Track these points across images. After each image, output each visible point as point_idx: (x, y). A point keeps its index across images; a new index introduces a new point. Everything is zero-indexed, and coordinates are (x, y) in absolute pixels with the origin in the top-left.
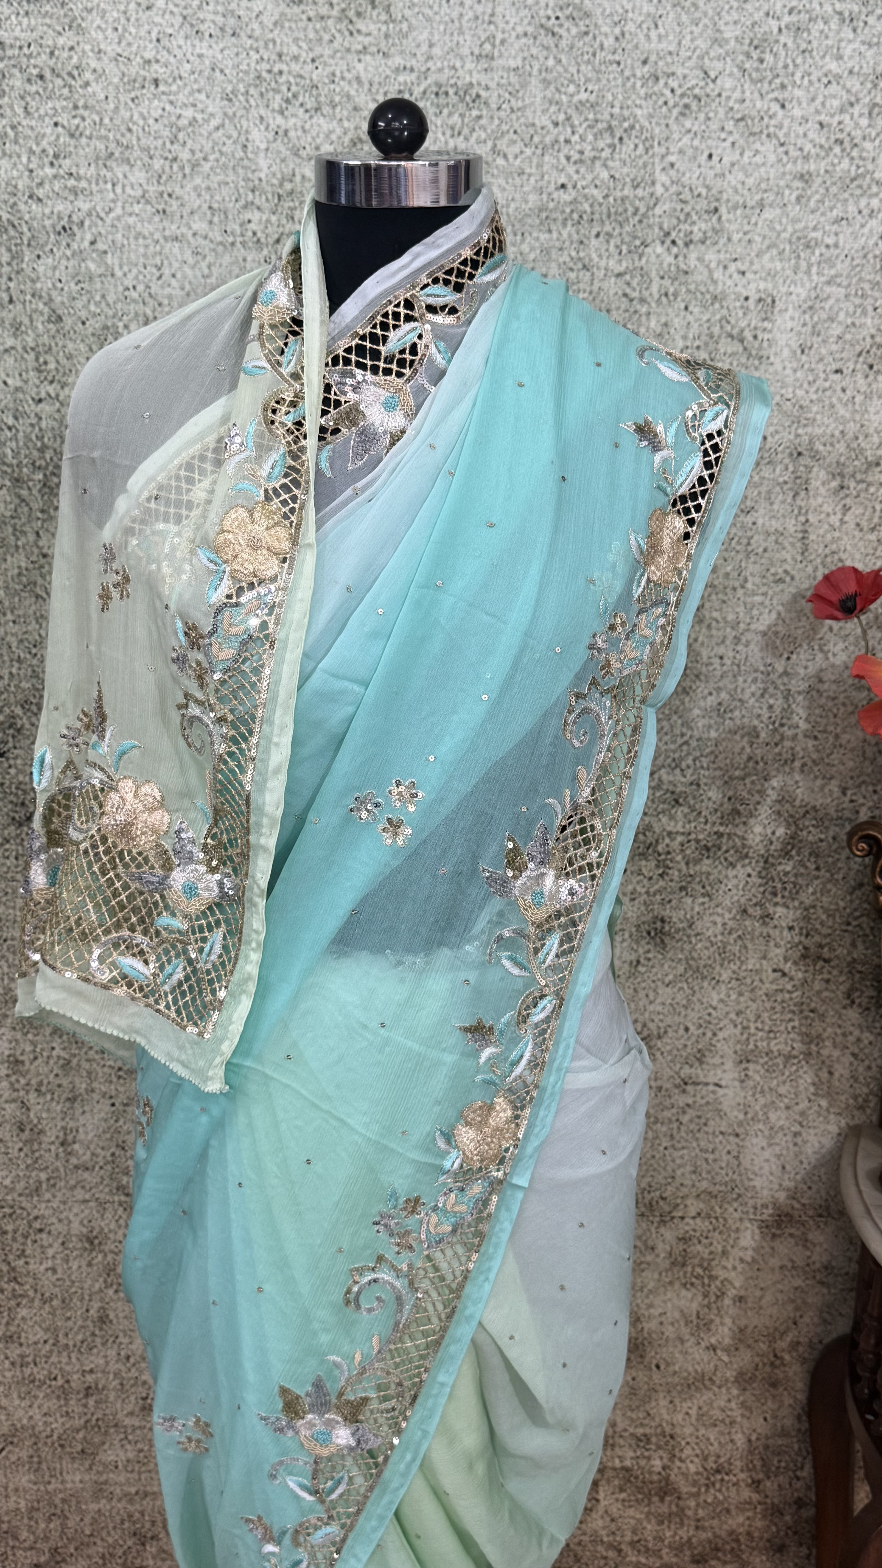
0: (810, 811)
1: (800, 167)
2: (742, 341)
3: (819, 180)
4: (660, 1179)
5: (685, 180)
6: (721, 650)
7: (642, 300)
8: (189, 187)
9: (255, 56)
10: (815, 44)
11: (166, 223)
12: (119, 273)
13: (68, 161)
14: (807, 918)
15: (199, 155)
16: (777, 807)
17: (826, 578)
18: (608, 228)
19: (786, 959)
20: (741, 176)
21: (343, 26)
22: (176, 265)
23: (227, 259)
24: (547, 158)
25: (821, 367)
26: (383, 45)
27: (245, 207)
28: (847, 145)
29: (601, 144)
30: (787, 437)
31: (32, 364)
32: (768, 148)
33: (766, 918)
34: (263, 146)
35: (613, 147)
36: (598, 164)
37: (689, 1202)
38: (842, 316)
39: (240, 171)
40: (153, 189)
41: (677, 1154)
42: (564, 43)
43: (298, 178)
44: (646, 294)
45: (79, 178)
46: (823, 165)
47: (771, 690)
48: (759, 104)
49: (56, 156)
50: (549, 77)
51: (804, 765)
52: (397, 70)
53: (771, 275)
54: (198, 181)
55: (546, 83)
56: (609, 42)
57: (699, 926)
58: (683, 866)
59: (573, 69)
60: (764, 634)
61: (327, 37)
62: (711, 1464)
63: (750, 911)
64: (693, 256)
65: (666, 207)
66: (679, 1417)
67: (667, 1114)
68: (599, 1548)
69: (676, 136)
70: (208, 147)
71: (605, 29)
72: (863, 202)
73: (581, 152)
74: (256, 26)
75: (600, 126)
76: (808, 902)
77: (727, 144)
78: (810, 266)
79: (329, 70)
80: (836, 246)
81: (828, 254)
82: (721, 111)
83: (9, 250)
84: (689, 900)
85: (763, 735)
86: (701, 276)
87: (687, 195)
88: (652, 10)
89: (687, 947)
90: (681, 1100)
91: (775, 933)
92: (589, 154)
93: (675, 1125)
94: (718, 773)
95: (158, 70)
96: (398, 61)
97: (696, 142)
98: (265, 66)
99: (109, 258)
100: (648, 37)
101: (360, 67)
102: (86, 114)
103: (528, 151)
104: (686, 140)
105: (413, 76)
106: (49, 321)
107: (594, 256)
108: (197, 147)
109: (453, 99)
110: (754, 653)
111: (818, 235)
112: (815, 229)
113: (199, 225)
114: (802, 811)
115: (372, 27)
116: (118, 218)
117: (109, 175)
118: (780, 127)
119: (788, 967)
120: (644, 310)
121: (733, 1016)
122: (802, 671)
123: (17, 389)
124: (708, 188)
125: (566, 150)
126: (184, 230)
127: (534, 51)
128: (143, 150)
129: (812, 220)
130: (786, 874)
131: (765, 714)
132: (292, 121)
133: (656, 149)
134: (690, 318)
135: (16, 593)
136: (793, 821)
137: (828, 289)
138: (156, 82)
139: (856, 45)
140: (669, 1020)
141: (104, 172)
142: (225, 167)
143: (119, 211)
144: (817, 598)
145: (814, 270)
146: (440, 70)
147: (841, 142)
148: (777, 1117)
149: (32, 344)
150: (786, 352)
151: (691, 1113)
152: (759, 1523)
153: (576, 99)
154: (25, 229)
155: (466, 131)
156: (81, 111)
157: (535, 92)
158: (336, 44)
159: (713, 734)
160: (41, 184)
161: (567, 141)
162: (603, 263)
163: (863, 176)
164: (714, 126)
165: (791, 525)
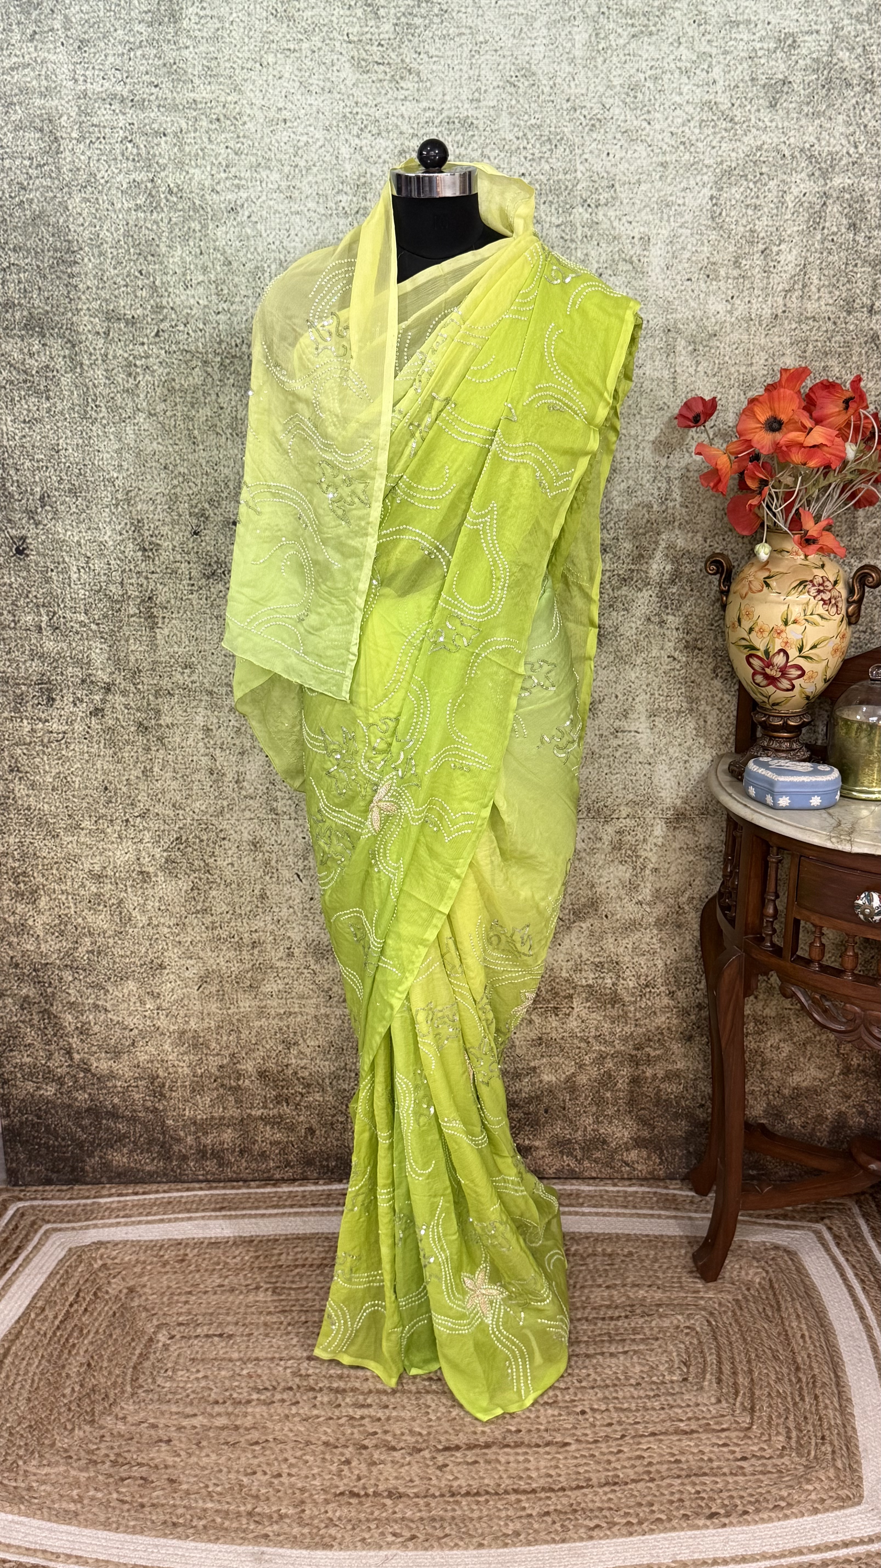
0: (686, 553)
1: (661, 159)
2: (632, 263)
3: (672, 166)
4: (603, 794)
5: (594, 169)
6: (628, 454)
7: (572, 241)
8: (305, 182)
9: (342, 104)
10: (666, 86)
11: (292, 204)
12: (264, 235)
13: (234, 169)
14: (687, 622)
15: (311, 163)
16: (666, 552)
17: (686, 404)
18: (550, 198)
19: (675, 649)
20: (627, 165)
21: (392, 85)
22: (298, 228)
23: (327, 224)
24: (513, 158)
25: (679, 277)
26: (416, 96)
27: (338, 193)
28: (688, 145)
29: (544, 149)
30: (661, 320)
31: (214, 291)
32: (641, 148)
33: (662, 623)
34: (348, 156)
35: (551, 150)
36: (543, 160)
37: (622, 808)
38: (689, 246)
39: (335, 172)
40: (284, 184)
41: (614, 777)
42: (520, 91)
43: (368, 175)
44: (574, 237)
45: (240, 179)
46: (674, 157)
47: (659, 477)
48: (635, 123)
49: (227, 166)
50: (513, 111)
51: (680, 524)
52: (425, 110)
53: (647, 223)
54: (310, 178)
55: (511, 114)
56: (547, 90)
57: (621, 630)
58: (610, 591)
59: (527, 106)
60: (654, 443)
61: (383, 92)
62: (642, 981)
63: (652, 619)
64: (600, 213)
65: (584, 185)
66: (622, 949)
67: (606, 752)
68: (575, 1041)
69: (588, 143)
70: (316, 159)
71: (544, 82)
72: (699, 178)
73: (533, 154)
74: (342, 86)
75: (544, 138)
76: (687, 612)
77: (618, 147)
78: (669, 217)
79: (385, 111)
80: (684, 205)
81: (679, 209)
82: (614, 127)
83: (200, 223)
84: (615, 613)
85: (655, 506)
86: (606, 225)
87: (595, 178)
88: (571, 70)
89: (615, 643)
90: (615, 743)
91: (668, 633)
92: (537, 155)
93: (612, 759)
94: (630, 531)
95: (285, 114)
96: (425, 104)
97: (600, 147)
98: (348, 110)
99: (259, 226)
100: (569, 85)
101: (403, 109)
102: (244, 140)
103: (502, 155)
104: (594, 145)
105: (434, 113)
106: (224, 265)
107: (543, 215)
108: (309, 158)
109: (458, 125)
110: (647, 454)
111: (674, 198)
112: (671, 195)
113: (311, 205)
114: (681, 553)
115: (410, 85)
116: (264, 202)
117: (258, 177)
118: (648, 135)
119: (676, 654)
120: (573, 246)
121: (644, 687)
122: (677, 465)
123: (205, 306)
124: (608, 173)
125: (524, 153)
126: (302, 207)
127: (504, 96)
128: (277, 161)
129: (669, 190)
130: (673, 594)
131: (656, 493)
132: (364, 142)
133: (577, 151)
134: (601, 250)
135: (205, 432)
136: (675, 560)
137: (680, 231)
138: (285, 121)
139: (690, 87)
140: (606, 691)
141: (255, 175)
142: (326, 169)
143: (264, 198)
144: (681, 416)
145: (672, 219)
146: (450, 109)
147: (683, 143)
148: (675, 752)
149: (213, 279)
150: (658, 269)
151: (621, 750)
152: (675, 1022)
153: (529, 123)
154: (209, 210)
155: (465, 144)
156: (241, 139)
157: (505, 120)
158: (389, 96)
159: (625, 507)
160: (218, 183)
161: (525, 148)
162: (548, 219)
163: (698, 163)
164: (610, 136)
165: (666, 374)
